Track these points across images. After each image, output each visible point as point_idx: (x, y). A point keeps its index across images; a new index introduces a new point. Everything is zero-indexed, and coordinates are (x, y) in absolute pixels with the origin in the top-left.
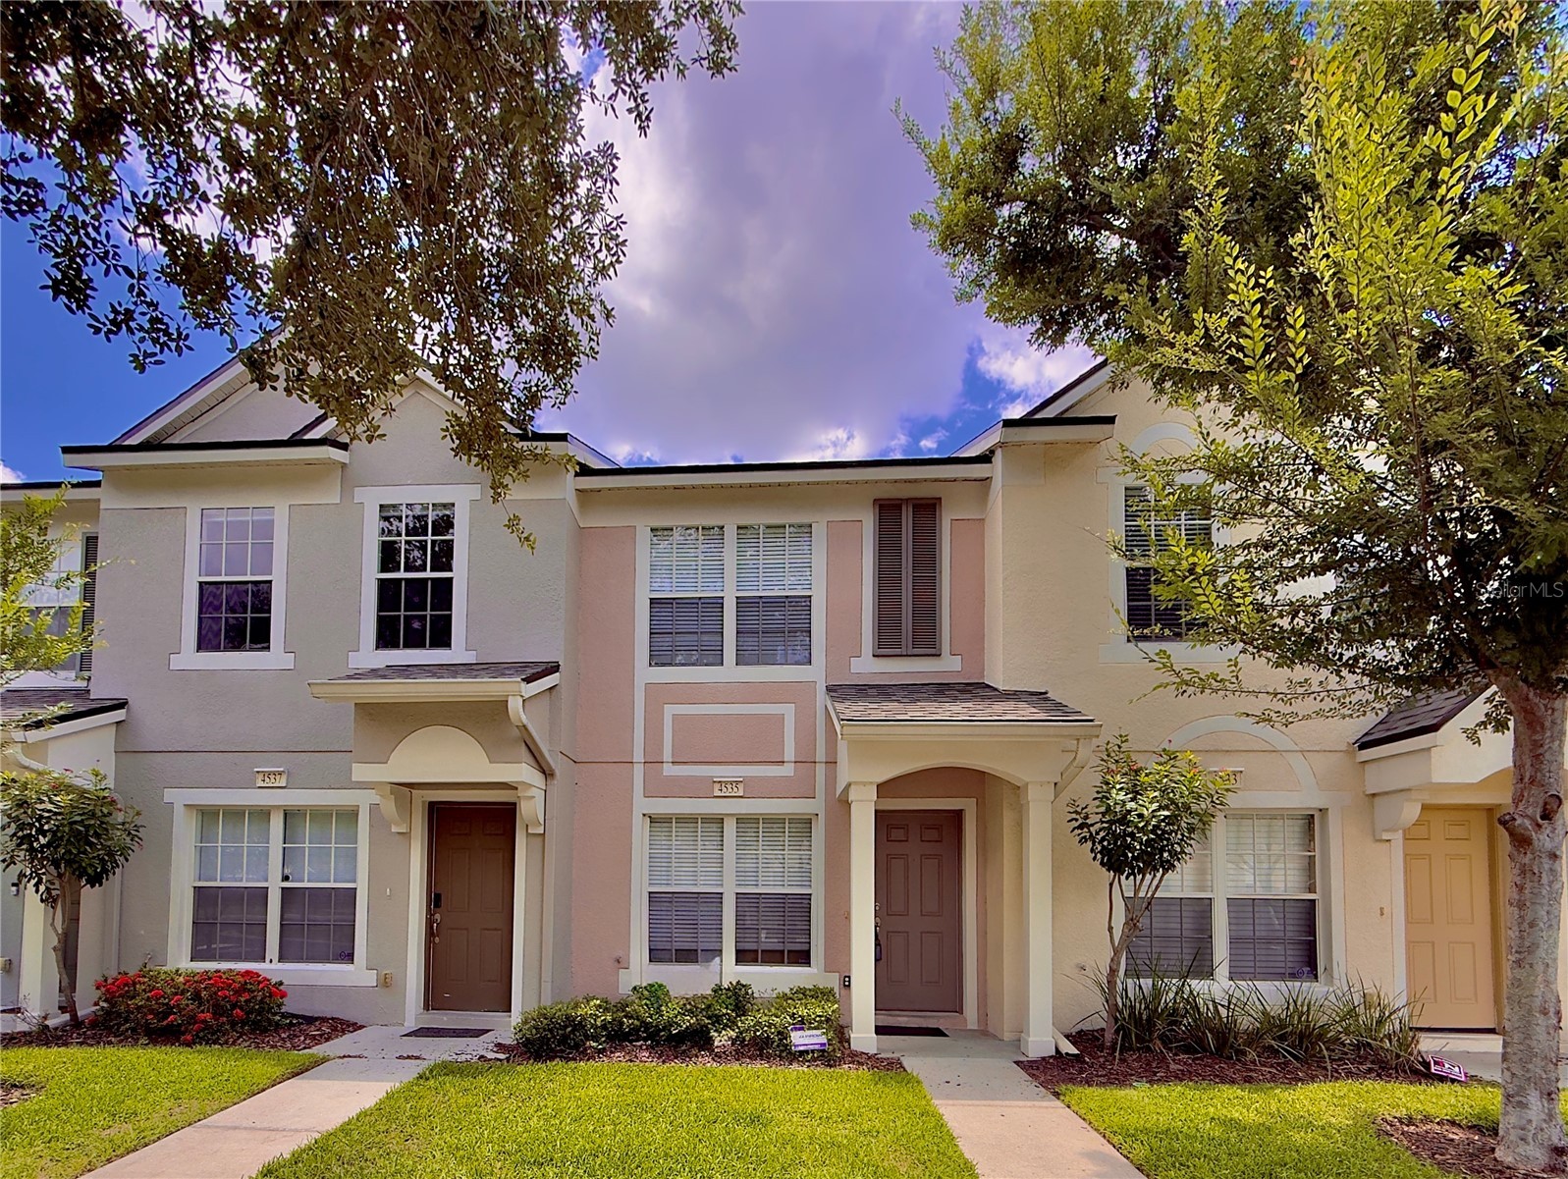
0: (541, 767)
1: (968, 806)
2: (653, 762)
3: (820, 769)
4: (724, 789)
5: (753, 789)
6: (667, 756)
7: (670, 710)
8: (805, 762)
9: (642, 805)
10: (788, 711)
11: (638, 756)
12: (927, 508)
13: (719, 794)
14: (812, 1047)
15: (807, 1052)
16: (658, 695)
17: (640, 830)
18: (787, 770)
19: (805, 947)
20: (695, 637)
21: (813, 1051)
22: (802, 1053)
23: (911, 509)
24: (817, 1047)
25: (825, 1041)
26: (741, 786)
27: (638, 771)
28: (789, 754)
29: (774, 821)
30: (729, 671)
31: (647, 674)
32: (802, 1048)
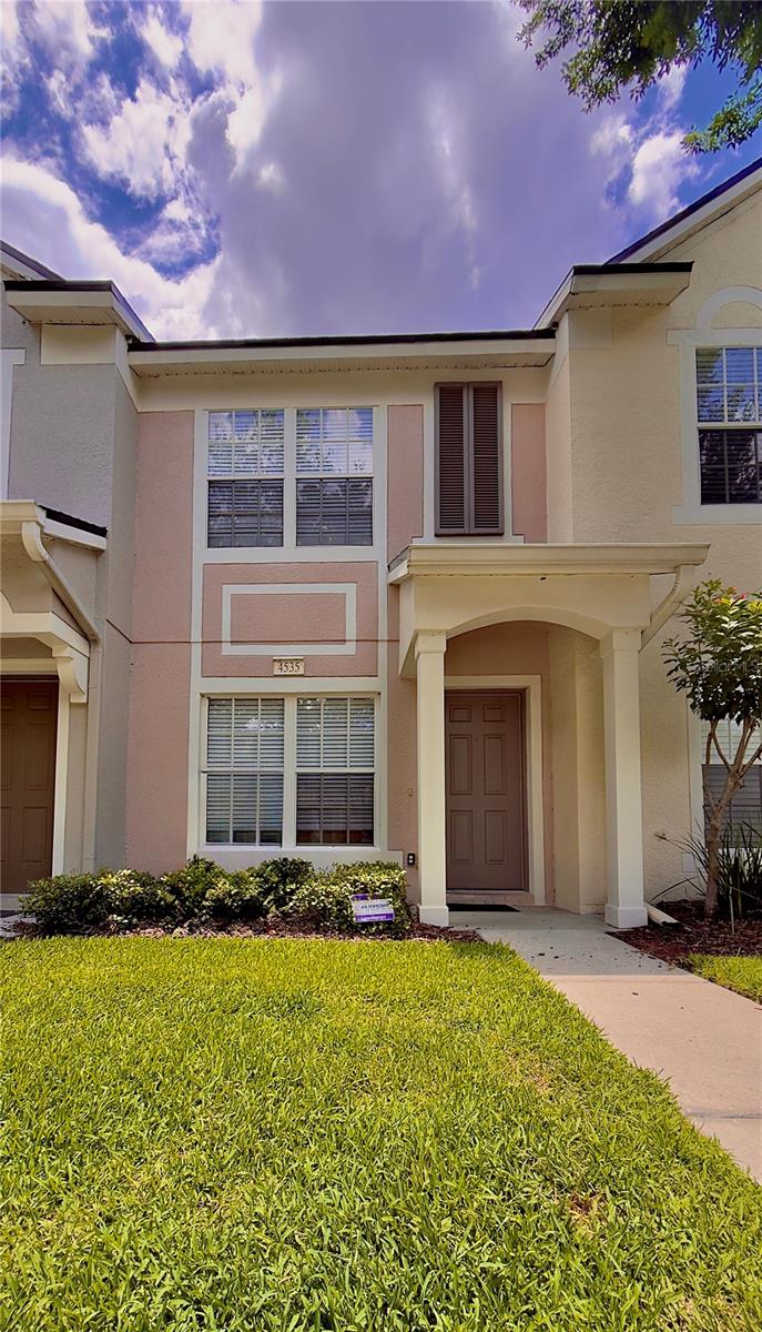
0: (82, 631)
1: (532, 683)
2: (211, 642)
3: (383, 649)
4: (285, 668)
5: (314, 668)
6: (226, 635)
7: (228, 591)
8: (367, 640)
9: (200, 685)
10: (350, 590)
11: (196, 635)
12: (488, 395)
13: (277, 672)
14: (377, 919)
15: (370, 924)
16: (216, 575)
17: (198, 713)
18: (349, 649)
19: (368, 827)
20: (254, 520)
21: (378, 923)
22: (366, 925)
23: (471, 394)
24: (382, 918)
25: (392, 911)
26: (301, 665)
27: (196, 650)
28: (351, 631)
29: (336, 700)
30: (290, 551)
31: (203, 555)
32: (364, 920)
